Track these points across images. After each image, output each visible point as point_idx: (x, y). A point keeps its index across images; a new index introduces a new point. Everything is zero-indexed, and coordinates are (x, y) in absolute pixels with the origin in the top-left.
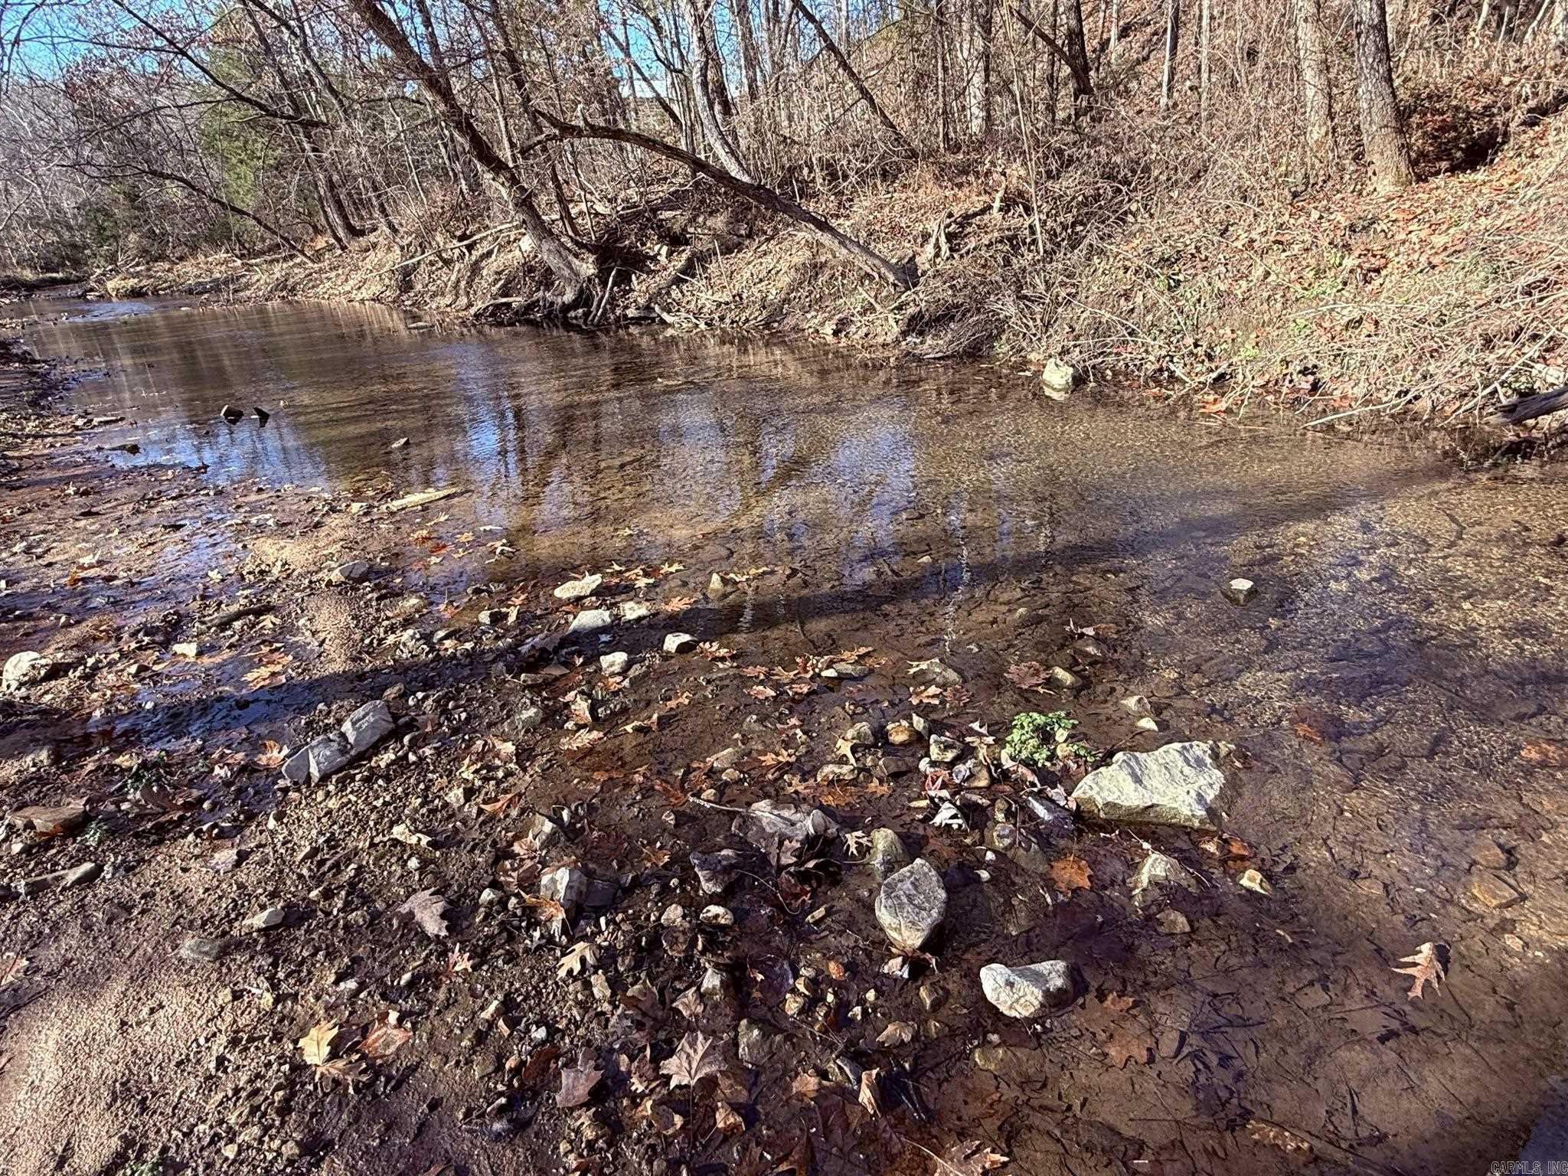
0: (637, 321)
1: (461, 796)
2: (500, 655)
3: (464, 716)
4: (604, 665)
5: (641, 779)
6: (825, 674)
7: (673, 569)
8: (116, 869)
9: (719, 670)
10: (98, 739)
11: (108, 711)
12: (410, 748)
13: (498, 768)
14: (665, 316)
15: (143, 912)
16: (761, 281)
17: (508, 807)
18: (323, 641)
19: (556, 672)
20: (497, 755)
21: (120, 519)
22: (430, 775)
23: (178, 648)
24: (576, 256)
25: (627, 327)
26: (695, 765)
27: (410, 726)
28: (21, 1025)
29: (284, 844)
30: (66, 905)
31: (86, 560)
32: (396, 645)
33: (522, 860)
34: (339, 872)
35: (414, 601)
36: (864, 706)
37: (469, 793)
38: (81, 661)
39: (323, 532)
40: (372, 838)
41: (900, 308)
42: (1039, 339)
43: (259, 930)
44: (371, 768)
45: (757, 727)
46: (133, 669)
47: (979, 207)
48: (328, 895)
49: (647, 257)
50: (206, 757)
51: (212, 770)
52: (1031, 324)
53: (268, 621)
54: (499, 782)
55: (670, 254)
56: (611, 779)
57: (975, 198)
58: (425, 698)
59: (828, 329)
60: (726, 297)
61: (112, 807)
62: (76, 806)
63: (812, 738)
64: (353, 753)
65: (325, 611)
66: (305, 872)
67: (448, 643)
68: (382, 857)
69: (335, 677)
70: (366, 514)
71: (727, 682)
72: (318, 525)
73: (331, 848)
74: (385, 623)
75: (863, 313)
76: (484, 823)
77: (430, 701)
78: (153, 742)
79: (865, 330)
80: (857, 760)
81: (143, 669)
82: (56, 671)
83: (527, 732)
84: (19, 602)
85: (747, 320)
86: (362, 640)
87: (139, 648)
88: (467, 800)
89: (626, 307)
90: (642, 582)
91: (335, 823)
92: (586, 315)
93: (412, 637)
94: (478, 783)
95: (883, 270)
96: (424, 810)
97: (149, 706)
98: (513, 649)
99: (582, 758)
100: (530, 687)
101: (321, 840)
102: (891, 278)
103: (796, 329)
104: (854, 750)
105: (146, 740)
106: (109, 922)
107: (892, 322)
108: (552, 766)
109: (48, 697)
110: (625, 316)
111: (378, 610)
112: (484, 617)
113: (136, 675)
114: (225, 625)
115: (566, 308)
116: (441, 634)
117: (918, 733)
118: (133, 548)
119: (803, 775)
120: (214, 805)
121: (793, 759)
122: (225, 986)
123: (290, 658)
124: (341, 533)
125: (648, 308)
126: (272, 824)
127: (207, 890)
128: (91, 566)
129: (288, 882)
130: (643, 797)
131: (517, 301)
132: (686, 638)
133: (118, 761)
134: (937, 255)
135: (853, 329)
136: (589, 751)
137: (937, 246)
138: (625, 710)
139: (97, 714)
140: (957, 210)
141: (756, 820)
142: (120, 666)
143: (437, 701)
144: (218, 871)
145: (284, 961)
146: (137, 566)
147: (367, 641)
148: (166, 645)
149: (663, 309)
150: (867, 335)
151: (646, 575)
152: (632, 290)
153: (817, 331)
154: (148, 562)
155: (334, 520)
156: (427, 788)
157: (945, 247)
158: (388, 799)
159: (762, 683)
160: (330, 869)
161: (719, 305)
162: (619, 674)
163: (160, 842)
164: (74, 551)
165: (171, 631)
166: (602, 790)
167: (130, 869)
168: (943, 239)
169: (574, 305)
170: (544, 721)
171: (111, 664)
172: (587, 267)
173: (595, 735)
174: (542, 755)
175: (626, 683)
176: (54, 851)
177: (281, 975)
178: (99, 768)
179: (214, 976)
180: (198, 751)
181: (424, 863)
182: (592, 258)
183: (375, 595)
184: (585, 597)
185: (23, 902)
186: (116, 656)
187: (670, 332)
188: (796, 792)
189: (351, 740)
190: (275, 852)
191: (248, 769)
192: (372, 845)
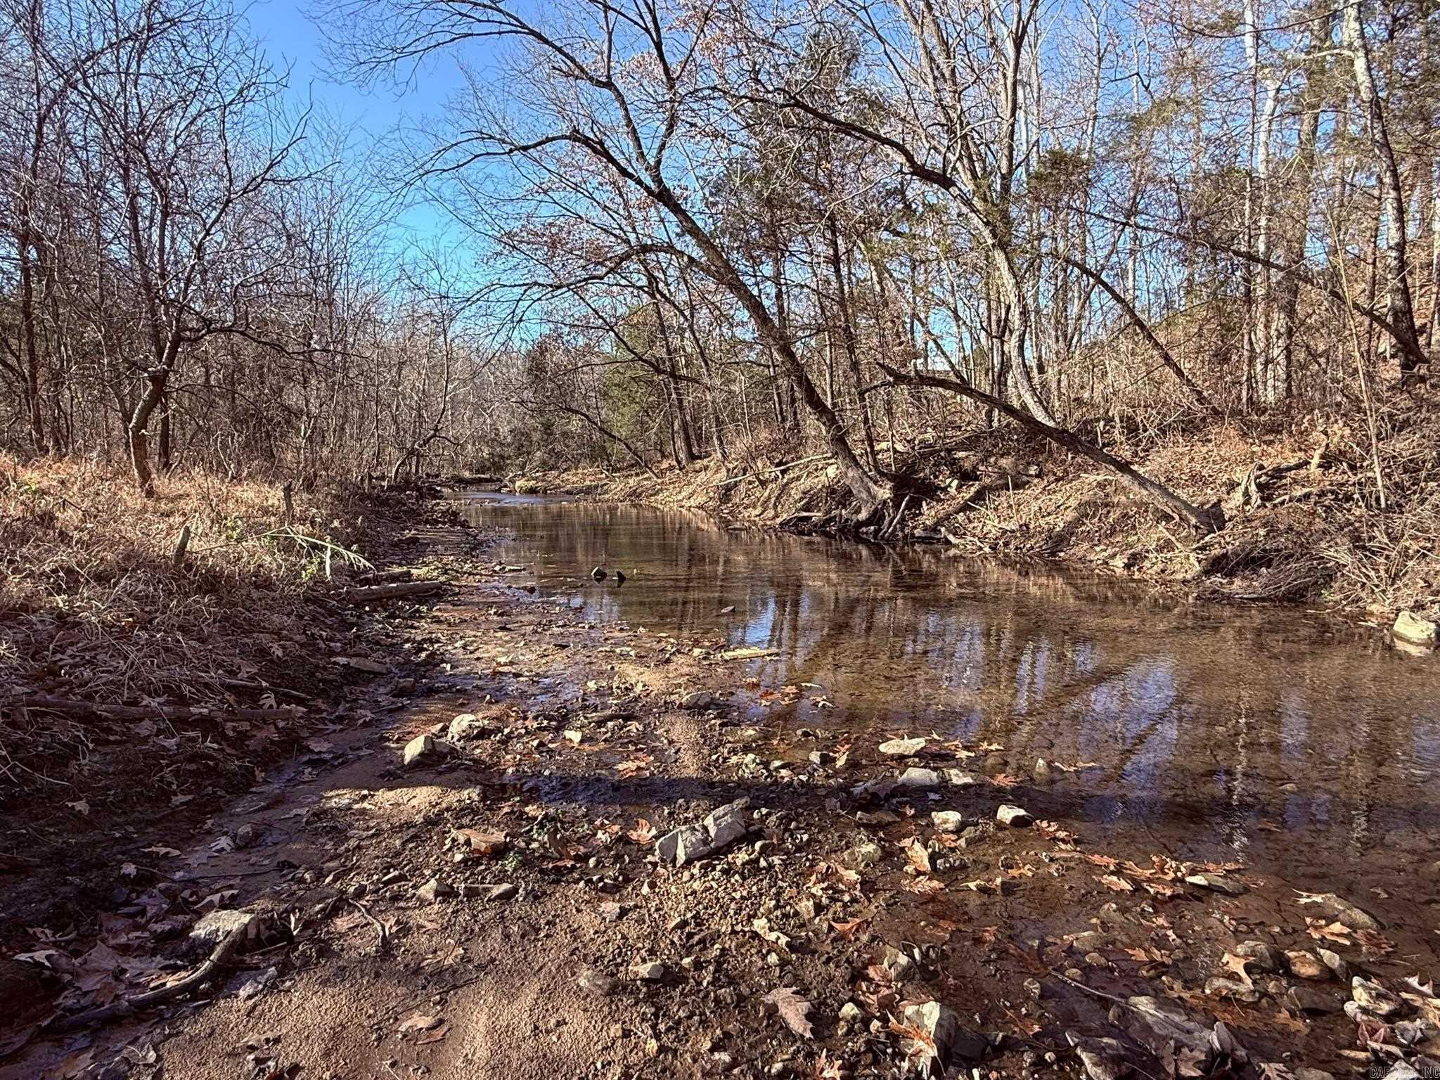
0: (922, 540)
1: (812, 908)
2: (832, 792)
3: (805, 837)
4: (937, 821)
5: (993, 939)
6: (1189, 879)
7: (994, 747)
8: (527, 894)
9: (1061, 850)
10: (510, 790)
11: (518, 771)
12: (760, 854)
13: (842, 892)
14: (951, 538)
15: (547, 936)
16: (1049, 514)
17: (857, 930)
18: (679, 750)
19: (888, 818)
20: (840, 880)
21: (524, 635)
22: (780, 883)
23: (569, 734)
24: (876, 483)
25: (913, 544)
26: (1051, 940)
27: (759, 835)
28: (458, 1002)
29: (657, 910)
30: (491, 913)
31: (503, 660)
32: (739, 765)
33: (878, 986)
34: (705, 948)
35: (751, 732)
36: (1247, 925)
37: (819, 908)
38: (500, 730)
39: (671, 667)
40: (733, 926)
41: (1203, 548)
42: (1384, 591)
43: (643, 980)
44: (728, 863)
45: (1118, 918)
46: (535, 743)
47: (1293, 462)
48: (698, 966)
49: (938, 488)
50: (591, 822)
51: (595, 835)
52: (1372, 574)
53: (634, 726)
54: (845, 906)
55: (959, 488)
56: (960, 931)
57: (1287, 453)
58: (769, 814)
59: (1119, 563)
60: (1012, 525)
61: (523, 845)
62: (499, 836)
63: (1188, 945)
64: (712, 845)
65: (678, 726)
66: (676, 939)
67: (784, 772)
68: (743, 946)
69: (689, 780)
70: (705, 659)
71: (1072, 864)
72: (668, 661)
73: (697, 925)
74: (729, 745)
75: (1160, 550)
76: (834, 940)
77: (774, 818)
78: (550, 801)
79: (1161, 566)
80: (1254, 982)
81: (541, 744)
82: (483, 734)
83: (867, 865)
84: (458, 680)
85: (1032, 548)
86: (710, 755)
87: (539, 729)
88: (817, 914)
89: (915, 528)
90: (963, 754)
91: (699, 903)
92: (876, 532)
93: (754, 761)
94: (825, 901)
95: (1184, 512)
96: (778, 913)
97: (547, 773)
98: (845, 788)
99: (926, 903)
100: (866, 826)
101: (689, 915)
102: (1193, 521)
103: (1082, 560)
104: (1248, 969)
105: (546, 799)
106: (523, 936)
107: (1193, 560)
108: (896, 903)
109: (478, 751)
110: (913, 535)
111: (720, 734)
112: (815, 757)
113: (537, 748)
114: (601, 723)
115: (860, 524)
116: (777, 763)
117: (1331, 971)
118: (534, 657)
119: (1185, 981)
120: (598, 862)
121: (1168, 961)
122: (616, 1022)
123: (652, 758)
124: (686, 670)
125: (935, 529)
126: (645, 890)
127: (596, 932)
128: (506, 664)
129: (662, 945)
130: (999, 958)
131: (817, 516)
132: (1022, 812)
133: (527, 809)
134: (1247, 503)
135: (1147, 564)
136: (932, 898)
137: (1246, 494)
138: (964, 867)
139: (510, 771)
140: (1269, 464)
141: (1138, 1016)
142: (525, 740)
143: (780, 819)
144: (604, 919)
145: (664, 1015)
146: (536, 670)
147: (714, 757)
148: (559, 729)
149: (949, 531)
150: (1163, 571)
151: (966, 748)
152: (921, 514)
153: (1107, 563)
154: (544, 668)
155: (680, 659)
156: (778, 894)
157: (1255, 497)
158: (745, 893)
159: (1112, 873)
160: (698, 943)
161: (1005, 532)
162: (952, 832)
163: (558, 882)
164: (493, 653)
165: (562, 720)
166: (951, 940)
167: (536, 898)
168: (1253, 488)
169: (867, 523)
170: (881, 859)
171: (520, 736)
172: (884, 492)
173: (935, 884)
174: (885, 890)
175: (962, 842)
176: (483, 867)
177: (662, 1027)
178: (512, 812)
179: (606, 1009)
180: (584, 816)
181: (783, 963)
182: (889, 485)
183: (719, 722)
184: (909, 757)
185: (462, 902)
186: (523, 731)
187: (952, 552)
188: (1180, 998)
189: (712, 833)
190: (650, 915)
191: (624, 840)
192: (734, 932)
